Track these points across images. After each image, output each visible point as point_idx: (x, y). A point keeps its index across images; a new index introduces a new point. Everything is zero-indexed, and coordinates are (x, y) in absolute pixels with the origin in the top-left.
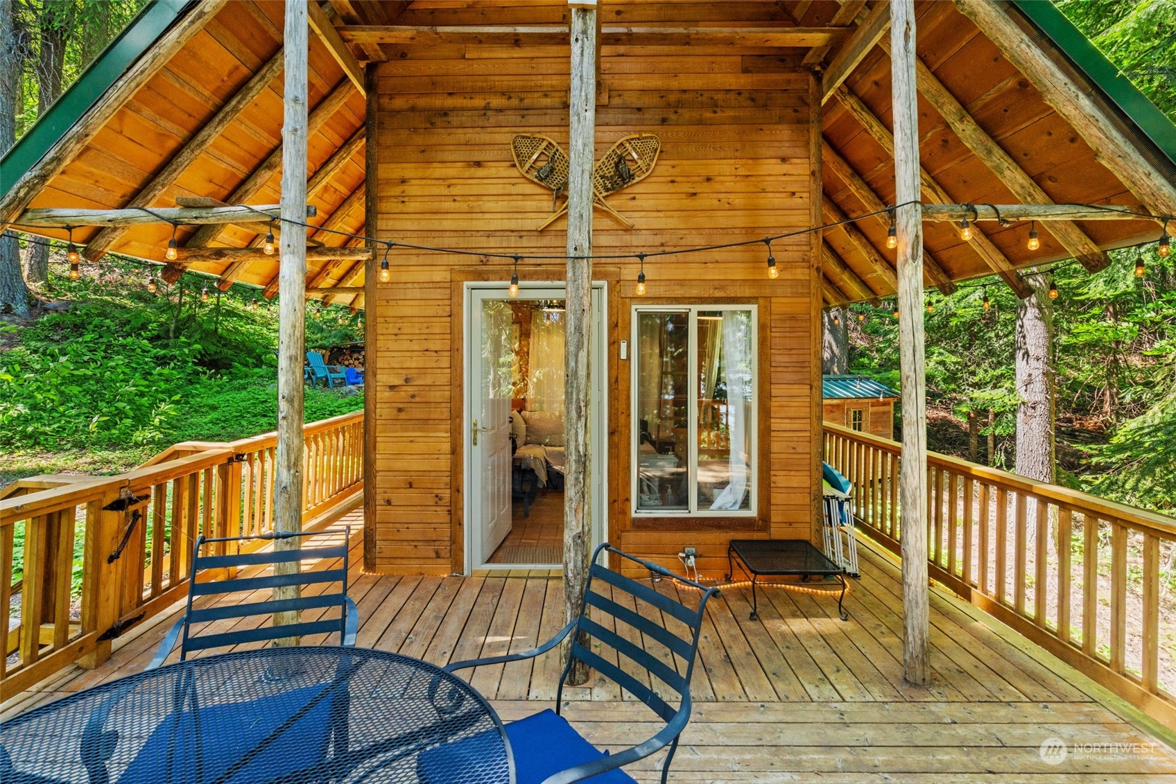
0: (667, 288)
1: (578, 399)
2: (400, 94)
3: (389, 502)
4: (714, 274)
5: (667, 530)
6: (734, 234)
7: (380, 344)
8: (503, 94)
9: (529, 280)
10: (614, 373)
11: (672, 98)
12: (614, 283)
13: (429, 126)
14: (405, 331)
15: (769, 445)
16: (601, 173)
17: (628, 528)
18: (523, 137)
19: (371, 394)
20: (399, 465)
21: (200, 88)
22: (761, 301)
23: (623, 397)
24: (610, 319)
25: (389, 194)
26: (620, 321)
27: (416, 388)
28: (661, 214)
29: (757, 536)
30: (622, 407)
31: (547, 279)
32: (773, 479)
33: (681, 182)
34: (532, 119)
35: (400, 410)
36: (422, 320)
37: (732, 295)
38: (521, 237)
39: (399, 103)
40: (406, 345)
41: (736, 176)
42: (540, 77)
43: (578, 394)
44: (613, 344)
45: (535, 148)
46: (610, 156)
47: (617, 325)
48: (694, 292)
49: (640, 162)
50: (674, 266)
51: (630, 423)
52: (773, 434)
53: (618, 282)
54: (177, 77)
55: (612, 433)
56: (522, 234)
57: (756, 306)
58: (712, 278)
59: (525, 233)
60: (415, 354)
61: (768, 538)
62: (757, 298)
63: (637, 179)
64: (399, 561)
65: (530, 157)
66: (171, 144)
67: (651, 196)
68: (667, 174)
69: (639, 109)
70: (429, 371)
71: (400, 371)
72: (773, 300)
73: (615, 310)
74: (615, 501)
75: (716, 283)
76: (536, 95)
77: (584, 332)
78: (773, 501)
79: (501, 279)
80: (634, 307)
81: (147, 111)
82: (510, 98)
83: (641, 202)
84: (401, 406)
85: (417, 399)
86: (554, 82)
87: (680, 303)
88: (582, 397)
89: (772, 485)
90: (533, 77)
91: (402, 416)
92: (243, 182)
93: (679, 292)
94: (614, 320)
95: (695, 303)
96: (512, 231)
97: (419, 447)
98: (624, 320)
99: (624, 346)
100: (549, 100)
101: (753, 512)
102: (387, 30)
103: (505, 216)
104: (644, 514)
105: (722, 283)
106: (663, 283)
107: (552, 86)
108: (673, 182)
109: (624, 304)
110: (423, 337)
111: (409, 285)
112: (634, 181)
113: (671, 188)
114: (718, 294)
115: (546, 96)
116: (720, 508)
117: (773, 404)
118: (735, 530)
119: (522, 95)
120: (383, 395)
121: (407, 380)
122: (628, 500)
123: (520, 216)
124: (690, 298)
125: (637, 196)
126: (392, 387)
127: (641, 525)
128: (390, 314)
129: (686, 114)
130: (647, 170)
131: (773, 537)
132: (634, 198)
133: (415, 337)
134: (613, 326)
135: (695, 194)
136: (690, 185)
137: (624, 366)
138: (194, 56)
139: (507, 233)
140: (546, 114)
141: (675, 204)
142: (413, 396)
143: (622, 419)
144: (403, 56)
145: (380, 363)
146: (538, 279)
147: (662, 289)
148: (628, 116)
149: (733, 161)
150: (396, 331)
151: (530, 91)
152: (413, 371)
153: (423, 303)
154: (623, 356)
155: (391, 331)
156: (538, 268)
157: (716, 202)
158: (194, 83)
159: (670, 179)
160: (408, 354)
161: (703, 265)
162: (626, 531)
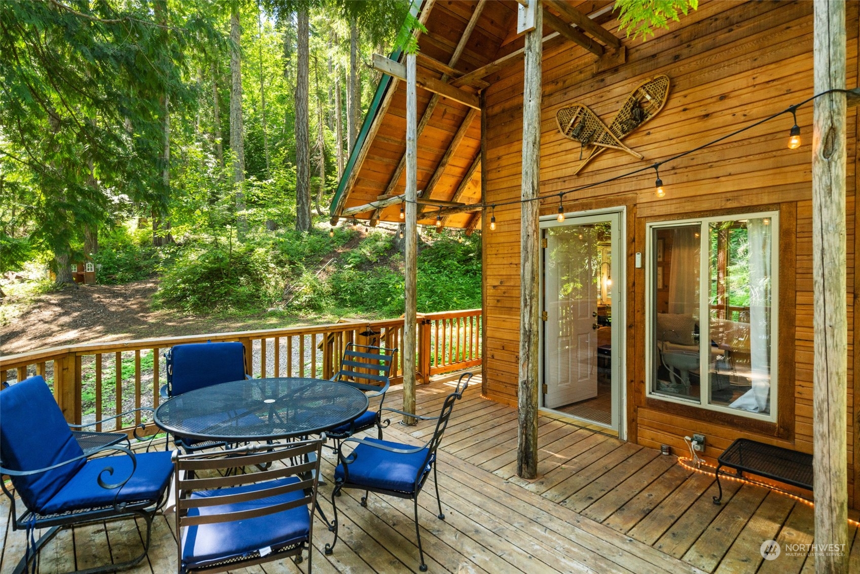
0: (678, 205)
1: (525, 294)
2: (496, 104)
3: (493, 357)
4: (728, 186)
5: (677, 414)
6: (750, 144)
7: (488, 260)
8: (553, 82)
9: (571, 211)
10: (632, 279)
11: (685, 35)
12: (632, 206)
13: (511, 119)
14: (500, 252)
15: (793, 354)
16: (620, 120)
17: (643, 405)
18: (564, 109)
19: (484, 290)
20: (498, 335)
21: (396, 139)
22: (784, 207)
23: (638, 299)
24: (628, 236)
25: (492, 168)
26: (636, 237)
27: (506, 288)
28: (673, 142)
29: (776, 442)
30: (638, 307)
31: (583, 209)
32: (798, 389)
33: (694, 108)
34: (572, 94)
35: (498, 301)
36: (509, 244)
37: (747, 204)
38: (564, 181)
39: (497, 109)
40: (501, 261)
41: (754, 86)
42: (576, 60)
43: (525, 291)
44: (631, 256)
45: (572, 115)
46: (627, 104)
47: (634, 240)
48: (705, 206)
49: (652, 101)
50: (685, 185)
51: (644, 319)
52: (797, 343)
53: (635, 205)
54: (385, 139)
55: (629, 327)
56: (565, 179)
57: (777, 213)
58: (724, 190)
59: (567, 178)
60: (505, 266)
61: (791, 448)
62: (779, 204)
63: (650, 117)
64: (498, 393)
65: (569, 122)
66: (392, 168)
67: (664, 128)
68: (680, 104)
69: (654, 56)
70: (513, 277)
71: (498, 277)
72: (799, 204)
73: (633, 229)
74: (632, 381)
75: (728, 195)
76: (574, 75)
77: (529, 250)
78: (797, 412)
79: (553, 213)
80: (648, 225)
81: (376, 157)
82: (557, 83)
83: (657, 136)
84: (499, 298)
85: (506, 295)
86: (586, 60)
87: (691, 218)
88: (527, 292)
89: (796, 395)
90: (572, 62)
91: (499, 305)
92: (432, 176)
93: (689, 207)
94: (632, 236)
95: (707, 216)
96: (559, 178)
97: (507, 325)
98: (639, 236)
99: (638, 257)
100: (583, 75)
101: (772, 418)
102: (472, 74)
103: (554, 168)
104: (657, 396)
105: (736, 194)
106: (674, 201)
107: (585, 64)
108: (685, 110)
109: (640, 223)
110: (509, 255)
111: (502, 223)
112: (648, 119)
113: (683, 116)
114: (730, 205)
115: (581, 73)
116: (740, 408)
117: (797, 312)
118: (750, 431)
119: (565, 78)
120: (490, 291)
121: (501, 283)
122: (643, 382)
123: (564, 166)
124: (700, 212)
125: (651, 131)
126: (494, 287)
127: (655, 405)
128: (493, 242)
129: (699, 44)
130: (659, 107)
131: (798, 449)
132: (649, 134)
133: (506, 255)
134: (631, 241)
135: (707, 115)
136: (702, 108)
137: (640, 273)
138: (389, 126)
139: (556, 180)
140: (581, 86)
141: (687, 129)
142: (504, 293)
143: (638, 316)
144: (498, 79)
145: (489, 273)
146: (576, 211)
147: (673, 207)
148: (644, 65)
149: (750, 72)
150: (496, 252)
151: (569, 73)
152: (504, 277)
153: (509, 234)
154: (638, 264)
155: (493, 253)
156: (577, 202)
157: (730, 117)
158: (392, 138)
159: (681, 108)
160: (502, 266)
161: (716, 180)
162: (642, 407)
